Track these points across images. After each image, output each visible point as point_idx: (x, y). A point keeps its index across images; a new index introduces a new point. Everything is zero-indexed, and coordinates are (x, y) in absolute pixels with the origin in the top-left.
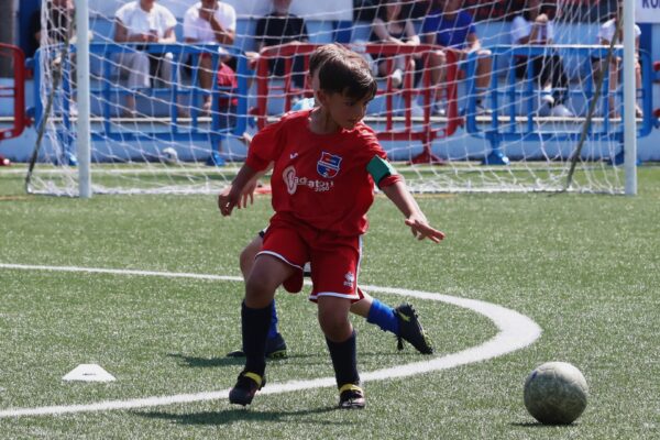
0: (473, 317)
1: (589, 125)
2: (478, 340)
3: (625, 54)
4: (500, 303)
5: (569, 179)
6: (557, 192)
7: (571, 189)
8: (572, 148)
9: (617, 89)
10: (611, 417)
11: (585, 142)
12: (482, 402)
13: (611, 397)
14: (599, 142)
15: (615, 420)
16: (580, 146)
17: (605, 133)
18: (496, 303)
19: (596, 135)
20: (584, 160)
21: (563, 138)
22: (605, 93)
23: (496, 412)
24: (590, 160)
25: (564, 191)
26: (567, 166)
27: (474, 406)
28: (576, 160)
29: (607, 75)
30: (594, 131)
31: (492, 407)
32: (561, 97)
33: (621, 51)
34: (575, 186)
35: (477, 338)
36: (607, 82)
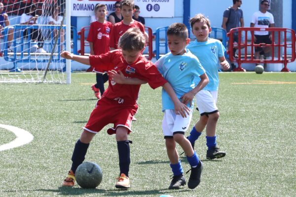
0: (7, 132)
1: (52, 56)
2: (8, 141)
3: (66, 28)
5: (44, 77)
6: (40, 83)
7: (45, 81)
8: (45, 65)
9: (64, 42)
10: (61, 171)
11: (51, 63)
12: (10, 166)
13: (61, 163)
14: (57, 63)
15: (62, 173)
16: (49, 64)
17: (59, 60)
18: (15, 126)
19: (56, 60)
20: (51, 70)
21: (44, 61)
22: (59, 44)
23: (15, 169)
24: (53, 70)
25: (42, 82)
26: (44, 72)
27: (7, 167)
28: (48, 70)
29: (59, 37)
30: (54, 59)
31: (14, 167)
32: (41, 45)
33: (65, 27)
34: (47, 80)
35: (8, 140)
36: (60, 39)
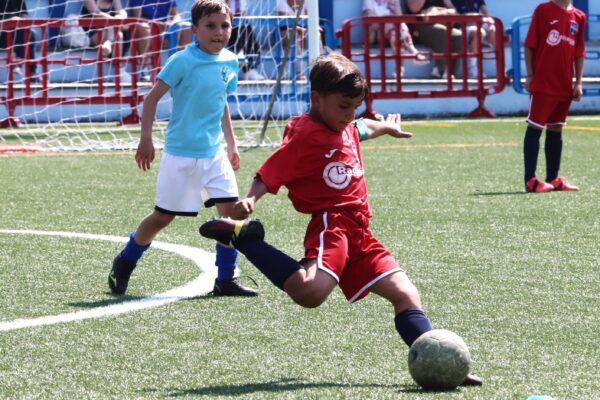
0: (179, 261)
1: (279, 87)
2: (183, 280)
3: (309, 23)
4: (202, 247)
5: (262, 136)
6: (252, 148)
7: (264, 144)
8: (265, 107)
9: (303, 54)
10: (304, 347)
11: (275, 103)
12: (187, 335)
13: (302, 329)
14: (289, 102)
15: (306, 350)
16: (271, 106)
17: (292, 95)
18: (198, 246)
19: (286, 96)
20: (275, 118)
21: (256, 99)
22: (293, 58)
23: (200, 344)
24: (280, 119)
25: (258, 146)
26: (260, 124)
27: (181, 340)
28: (268, 118)
29: (294, 43)
30: (284, 93)
31: (197, 340)
32: (254, 63)
33: (306, 21)
34: (267, 142)
35: (182, 279)
36: (294, 48)
